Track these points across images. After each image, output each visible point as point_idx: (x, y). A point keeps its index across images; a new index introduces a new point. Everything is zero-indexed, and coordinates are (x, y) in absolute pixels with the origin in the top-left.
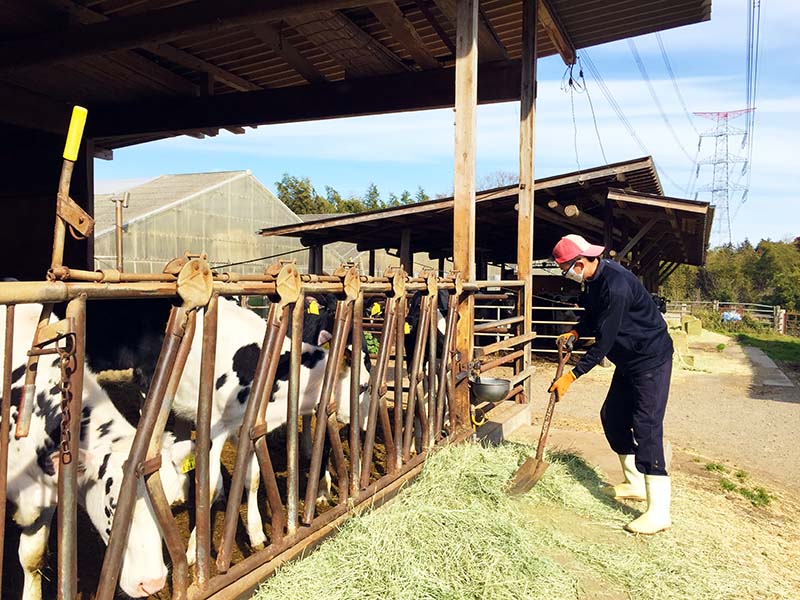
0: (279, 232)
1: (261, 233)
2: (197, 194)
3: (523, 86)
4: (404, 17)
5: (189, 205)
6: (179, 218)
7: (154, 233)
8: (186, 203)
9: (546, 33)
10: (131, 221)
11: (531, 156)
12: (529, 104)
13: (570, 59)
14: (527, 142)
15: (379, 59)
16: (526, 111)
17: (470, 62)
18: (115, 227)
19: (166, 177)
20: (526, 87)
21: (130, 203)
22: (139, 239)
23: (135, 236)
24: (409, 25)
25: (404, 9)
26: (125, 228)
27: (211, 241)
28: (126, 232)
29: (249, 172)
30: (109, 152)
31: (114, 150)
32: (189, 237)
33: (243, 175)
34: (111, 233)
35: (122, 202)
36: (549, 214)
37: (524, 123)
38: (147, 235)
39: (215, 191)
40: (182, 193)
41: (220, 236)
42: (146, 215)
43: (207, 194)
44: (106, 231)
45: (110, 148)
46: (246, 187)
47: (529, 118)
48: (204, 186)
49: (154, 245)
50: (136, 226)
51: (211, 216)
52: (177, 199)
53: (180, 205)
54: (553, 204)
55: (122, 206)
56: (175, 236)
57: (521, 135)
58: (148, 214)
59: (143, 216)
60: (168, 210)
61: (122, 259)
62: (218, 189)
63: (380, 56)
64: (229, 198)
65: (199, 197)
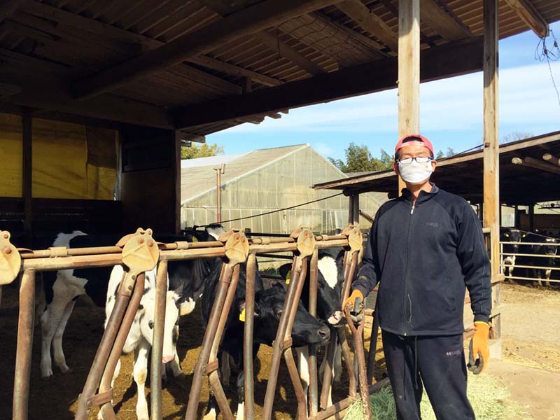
0: (326, 186)
1: (313, 188)
2: (272, 162)
3: (485, 58)
4: (370, 12)
5: (266, 170)
6: (259, 180)
7: (243, 190)
8: (264, 168)
9: (514, 13)
10: (227, 183)
11: (494, 118)
12: (491, 72)
13: (542, 32)
14: (491, 106)
15: (361, 51)
16: (489, 80)
17: (410, 40)
18: (216, 187)
19: (256, 151)
20: (489, 58)
21: (226, 170)
22: (233, 194)
23: (230, 193)
24: (377, 19)
25: (369, 6)
26: (223, 187)
27: (282, 194)
28: (224, 190)
29: (308, 145)
30: (202, 137)
31: (206, 136)
32: (266, 192)
33: (304, 147)
34: (214, 191)
35: (220, 170)
36: (547, 166)
37: (486, 89)
38: (237, 191)
39: (284, 159)
40: (262, 162)
41: (289, 190)
42: (237, 178)
43: (279, 162)
44: (211, 189)
45: (203, 135)
46: (306, 156)
47: (491, 86)
48: (278, 155)
49: (242, 197)
50: (230, 185)
51: (282, 177)
52: (258, 166)
53: (260, 170)
54: (548, 157)
55: (220, 173)
56: (257, 192)
57: (485, 100)
58: (239, 177)
59: (235, 179)
60: (253, 174)
61: (221, 208)
62: (287, 158)
63: (360, 47)
64: (295, 163)
65: (273, 164)
